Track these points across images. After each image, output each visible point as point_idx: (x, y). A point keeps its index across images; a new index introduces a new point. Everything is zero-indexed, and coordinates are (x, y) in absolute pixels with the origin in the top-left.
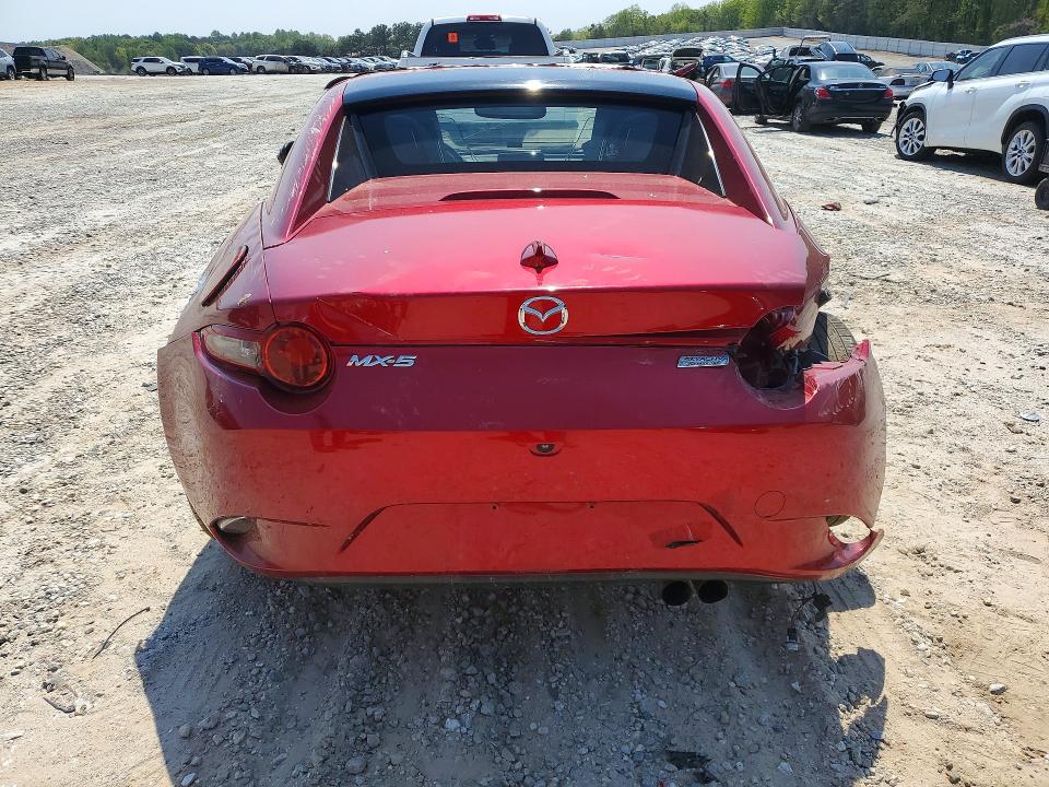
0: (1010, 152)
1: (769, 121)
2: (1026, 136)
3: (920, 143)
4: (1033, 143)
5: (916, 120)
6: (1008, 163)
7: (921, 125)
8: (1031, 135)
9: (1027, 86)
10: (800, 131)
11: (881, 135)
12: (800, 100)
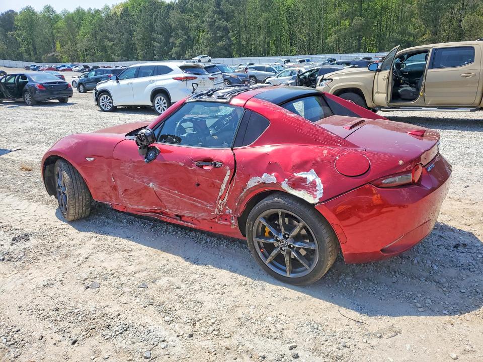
0: (156, 105)
1: (3, 101)
2: (161, 99)
3: (111, 105)
4: (165, 101)
5: (105, 96)
6: (157, 108)
7: (109, 98)
8: (162, 98)
9: (154, 81)
10: (32, 105)
11: (70, 104)
12: (26, 91)
